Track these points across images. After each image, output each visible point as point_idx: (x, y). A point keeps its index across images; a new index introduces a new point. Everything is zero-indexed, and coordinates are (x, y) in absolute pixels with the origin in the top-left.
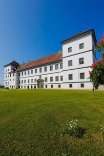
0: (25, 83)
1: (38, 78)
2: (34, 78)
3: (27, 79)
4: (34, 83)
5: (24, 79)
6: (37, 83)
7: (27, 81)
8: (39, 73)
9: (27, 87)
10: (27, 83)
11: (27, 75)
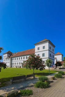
0: (15, 64)
1: (22, 62)
2: (20, 62)
3: (16, 62)
4: (20, 65)
5: (15, 62)
6: (22, 65)
7: (16, 64)
8: (23, 59)
9: (16, 67)
10: (16, 65)
11: (17, 60)
